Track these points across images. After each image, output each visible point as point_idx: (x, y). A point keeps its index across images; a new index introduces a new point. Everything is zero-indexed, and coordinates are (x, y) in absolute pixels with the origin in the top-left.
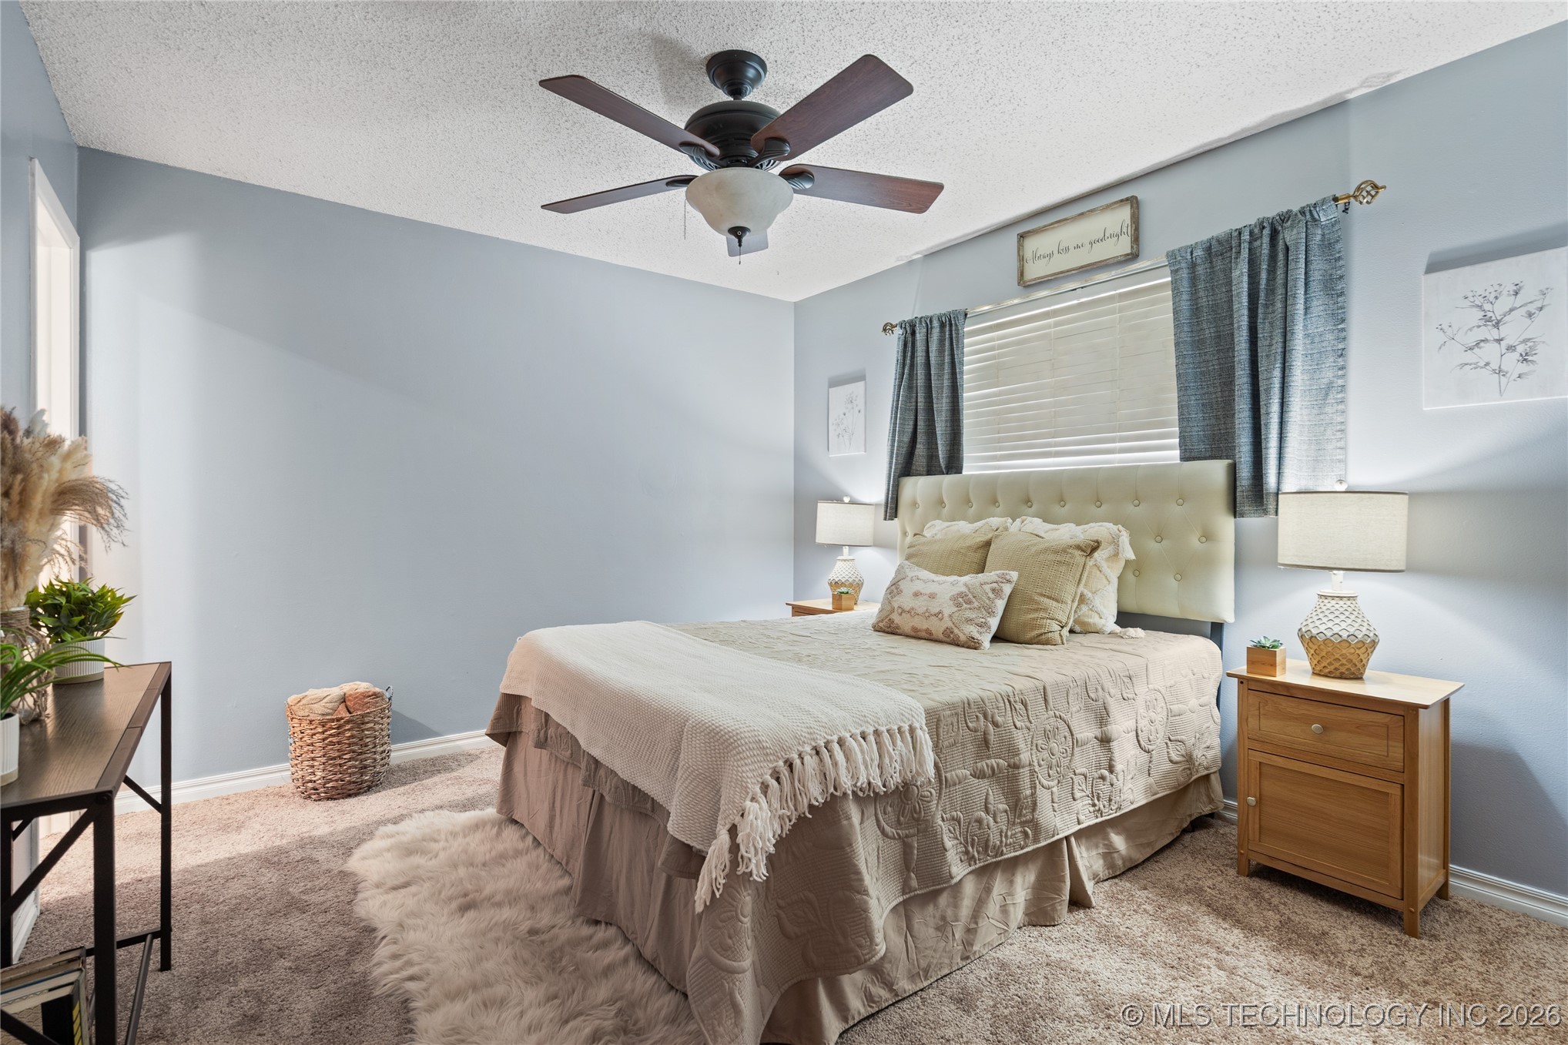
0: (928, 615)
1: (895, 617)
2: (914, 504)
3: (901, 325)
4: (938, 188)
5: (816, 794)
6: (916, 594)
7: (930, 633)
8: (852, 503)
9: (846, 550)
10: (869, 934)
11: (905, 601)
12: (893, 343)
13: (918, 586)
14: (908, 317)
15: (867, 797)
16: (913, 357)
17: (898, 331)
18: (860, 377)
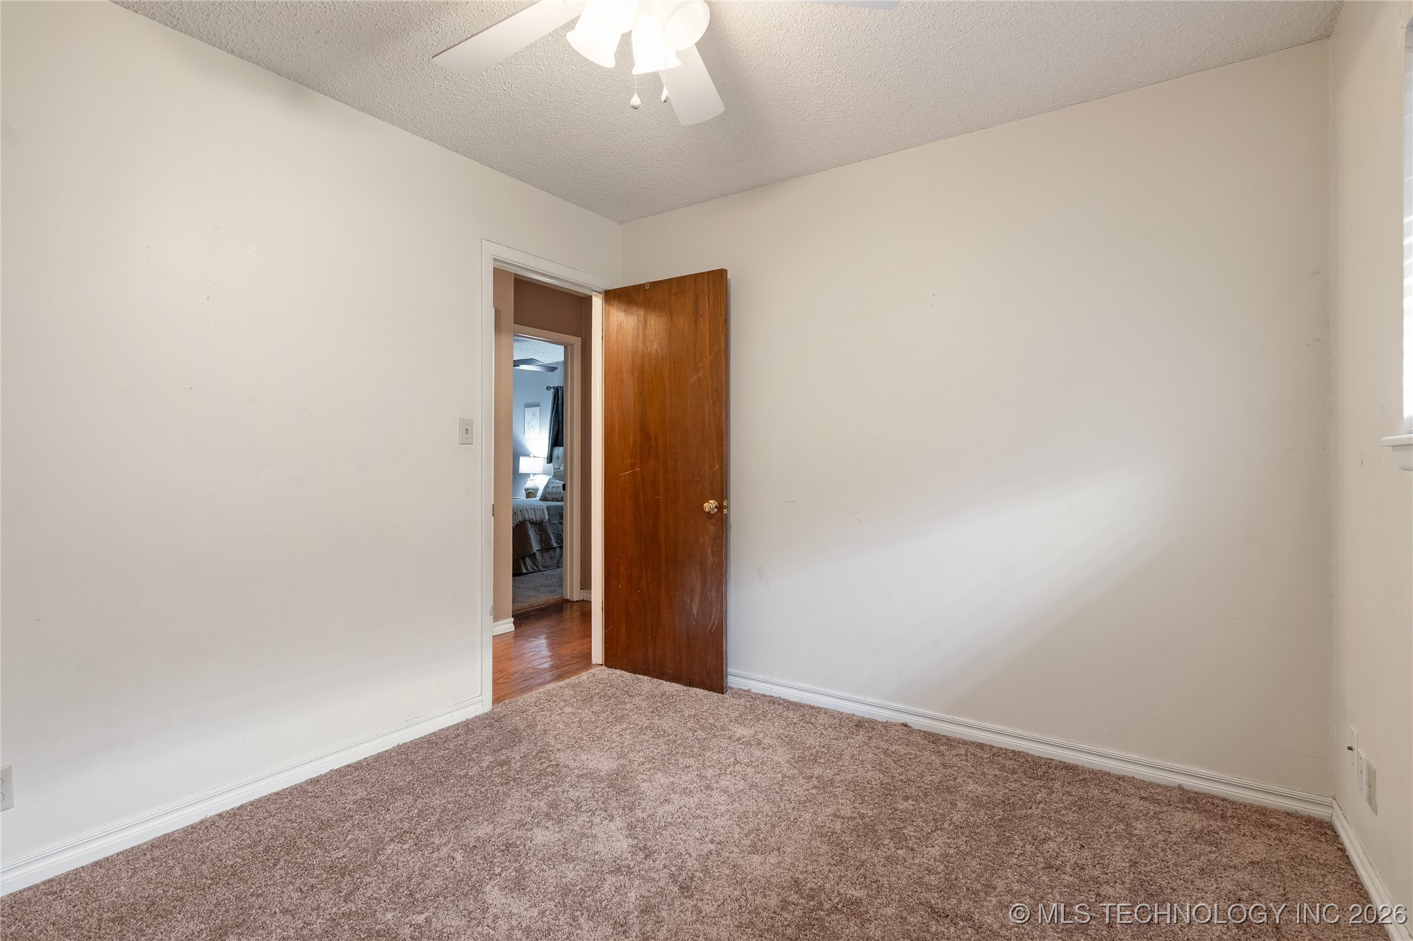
0: (556, 493)
1: (547, 495)
2: (558, 458)
3: (554, 388)
4: (557, 368)
5: (521, 519)
6: (553, 487)
7: (557, 499)
8: (534, 457)
9: (531, 475)
10: (532, 547)
11: (550, 490)
12: (551, 393)
13: (554, 485)
14: (556, 385)
15: (533, 523)
16: (558, 401)
17: (552, 390)
18: (538, 405)
